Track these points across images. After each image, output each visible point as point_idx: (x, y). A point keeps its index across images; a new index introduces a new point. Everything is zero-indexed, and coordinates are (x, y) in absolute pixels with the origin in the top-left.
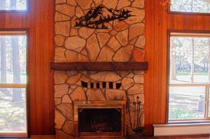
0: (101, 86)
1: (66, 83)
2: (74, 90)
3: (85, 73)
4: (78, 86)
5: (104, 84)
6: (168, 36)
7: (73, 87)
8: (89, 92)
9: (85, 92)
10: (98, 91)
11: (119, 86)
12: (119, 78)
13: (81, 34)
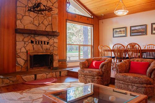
0: (40, 43)
1: (23, 41)
2: (27, 45)
3: (33, 36)
4: (29, 42)
5: (42, 42)
6: (66, 22)
7: (27, 43)
8: (35, 46)
9: (33, 46)
10: (39, 46)
11: (48, 43)
12: (48, 39)
13: (31, 16)
